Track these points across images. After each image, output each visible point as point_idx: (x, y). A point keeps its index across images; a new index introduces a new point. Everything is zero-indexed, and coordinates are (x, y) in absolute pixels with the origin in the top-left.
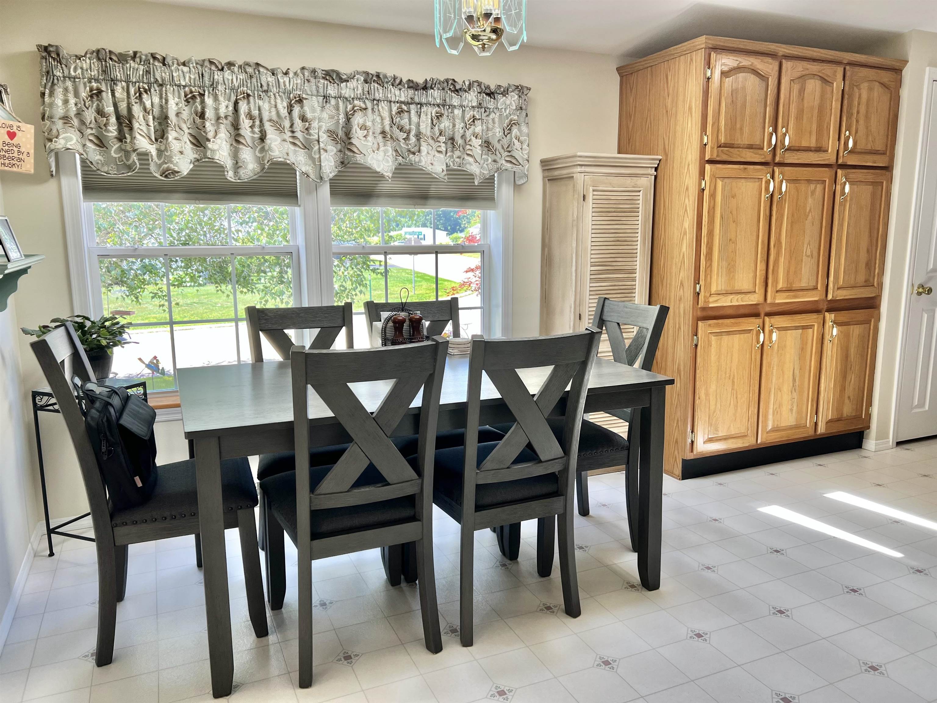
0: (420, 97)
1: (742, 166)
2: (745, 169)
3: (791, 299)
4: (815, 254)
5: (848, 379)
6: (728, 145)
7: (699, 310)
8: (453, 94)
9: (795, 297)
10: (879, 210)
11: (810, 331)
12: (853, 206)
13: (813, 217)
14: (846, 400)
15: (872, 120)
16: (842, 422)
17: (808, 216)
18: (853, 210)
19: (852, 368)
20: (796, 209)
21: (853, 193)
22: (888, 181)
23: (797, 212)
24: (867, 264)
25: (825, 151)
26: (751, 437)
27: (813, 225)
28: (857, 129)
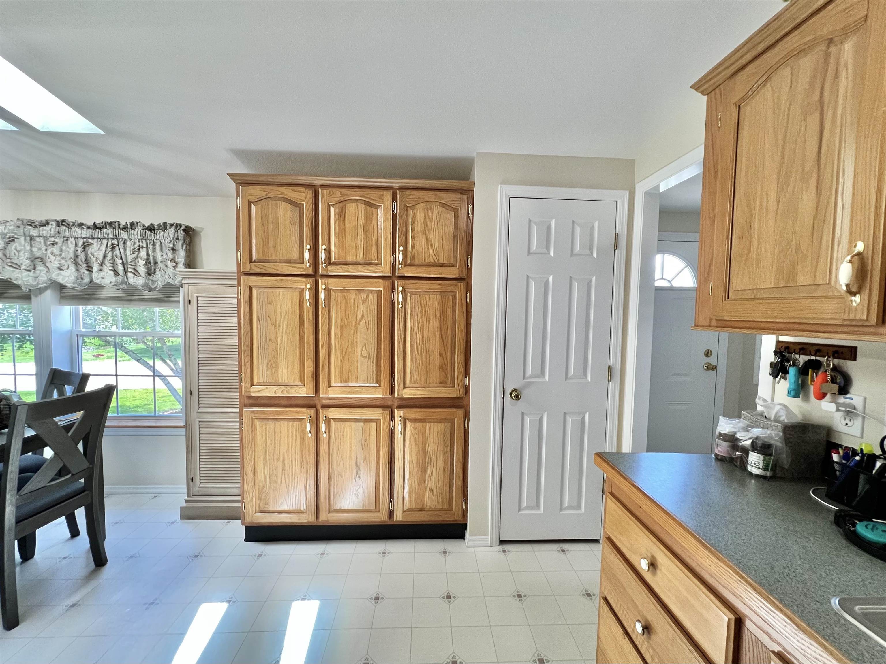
0: (98, 234)
1: (278, 278)
2: (282, 280)
3: (347, 394)
4: (373, 354)
5: (428, 474)
6: (262, 260)
7: (245, 398)
8: (122, 232)
9: (353, 393)
10: (452, 317)
11: (374, 425)
12: (416, 313)
13: (367, 322)
14: (428, 492)
15: (432, 236)
16: (424, 512)
17: (360, 321)
18: (416, 317)
19: (432, 463)
20: (345, 315)
21: (414, 301)
22: (461, 290)
23: (347, 317)
24: (441, 367)
25: (376, 265)
26: (309, 514)
27: (368, 329)
28: (414, 244)
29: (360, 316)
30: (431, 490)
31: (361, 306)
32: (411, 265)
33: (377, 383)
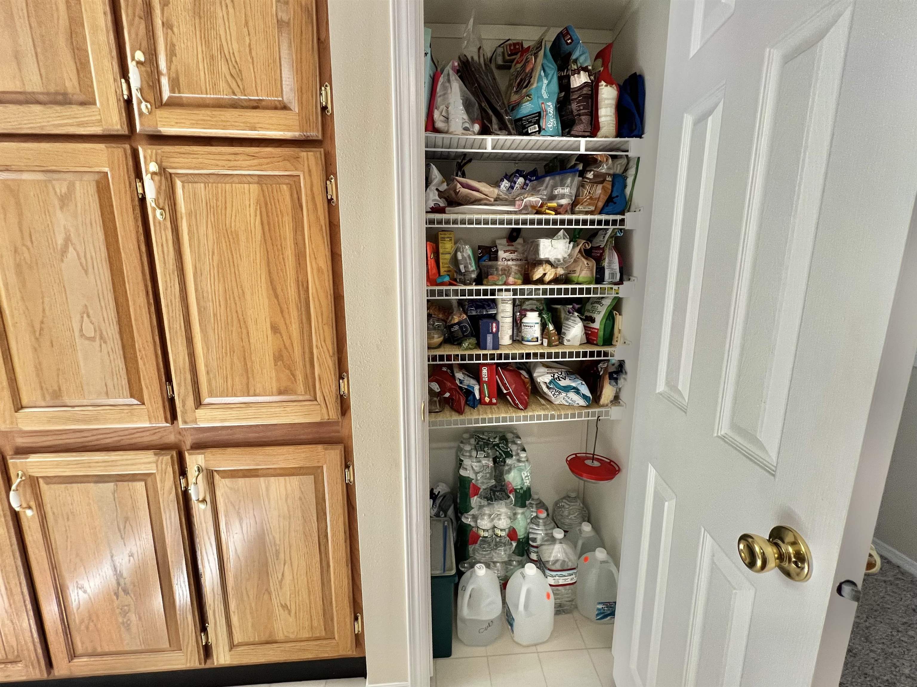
4: (111, 333)
5: (275, 576)
10: (295, 239)
11: (140, 486)
12: (202, 230)
13: (82, 255)
14: (278, 611)
15: (220, 21)
16: (275, 645)
17: (64, 251)
18: (203, 241)
19: (282, 555)
20: (23, 238)
21: (193, 198)
22: (310, 171)
23: (29, 244)
24: (278, 357)
25: (82, 104)
26: (26, 666)
27: (86, 272)
28: (173, 45)
29: (60, 241)
30: (285, 607)
31: (59, 213)
32: (173, 104)
33: (132, 396)
